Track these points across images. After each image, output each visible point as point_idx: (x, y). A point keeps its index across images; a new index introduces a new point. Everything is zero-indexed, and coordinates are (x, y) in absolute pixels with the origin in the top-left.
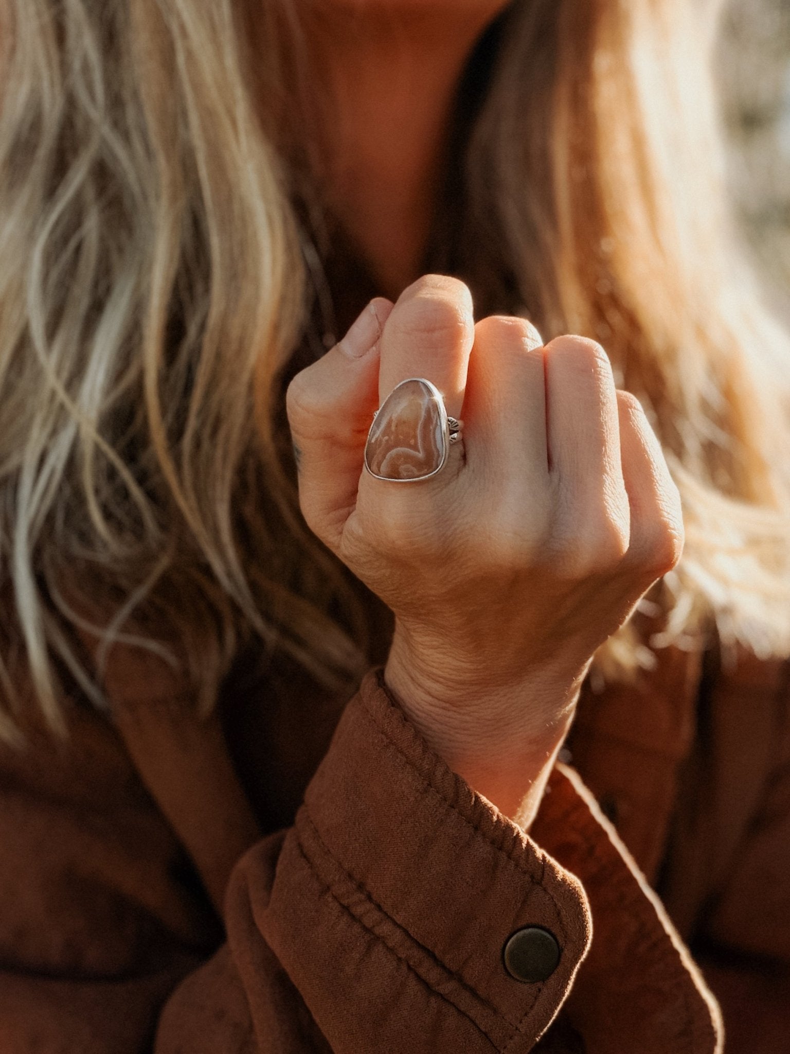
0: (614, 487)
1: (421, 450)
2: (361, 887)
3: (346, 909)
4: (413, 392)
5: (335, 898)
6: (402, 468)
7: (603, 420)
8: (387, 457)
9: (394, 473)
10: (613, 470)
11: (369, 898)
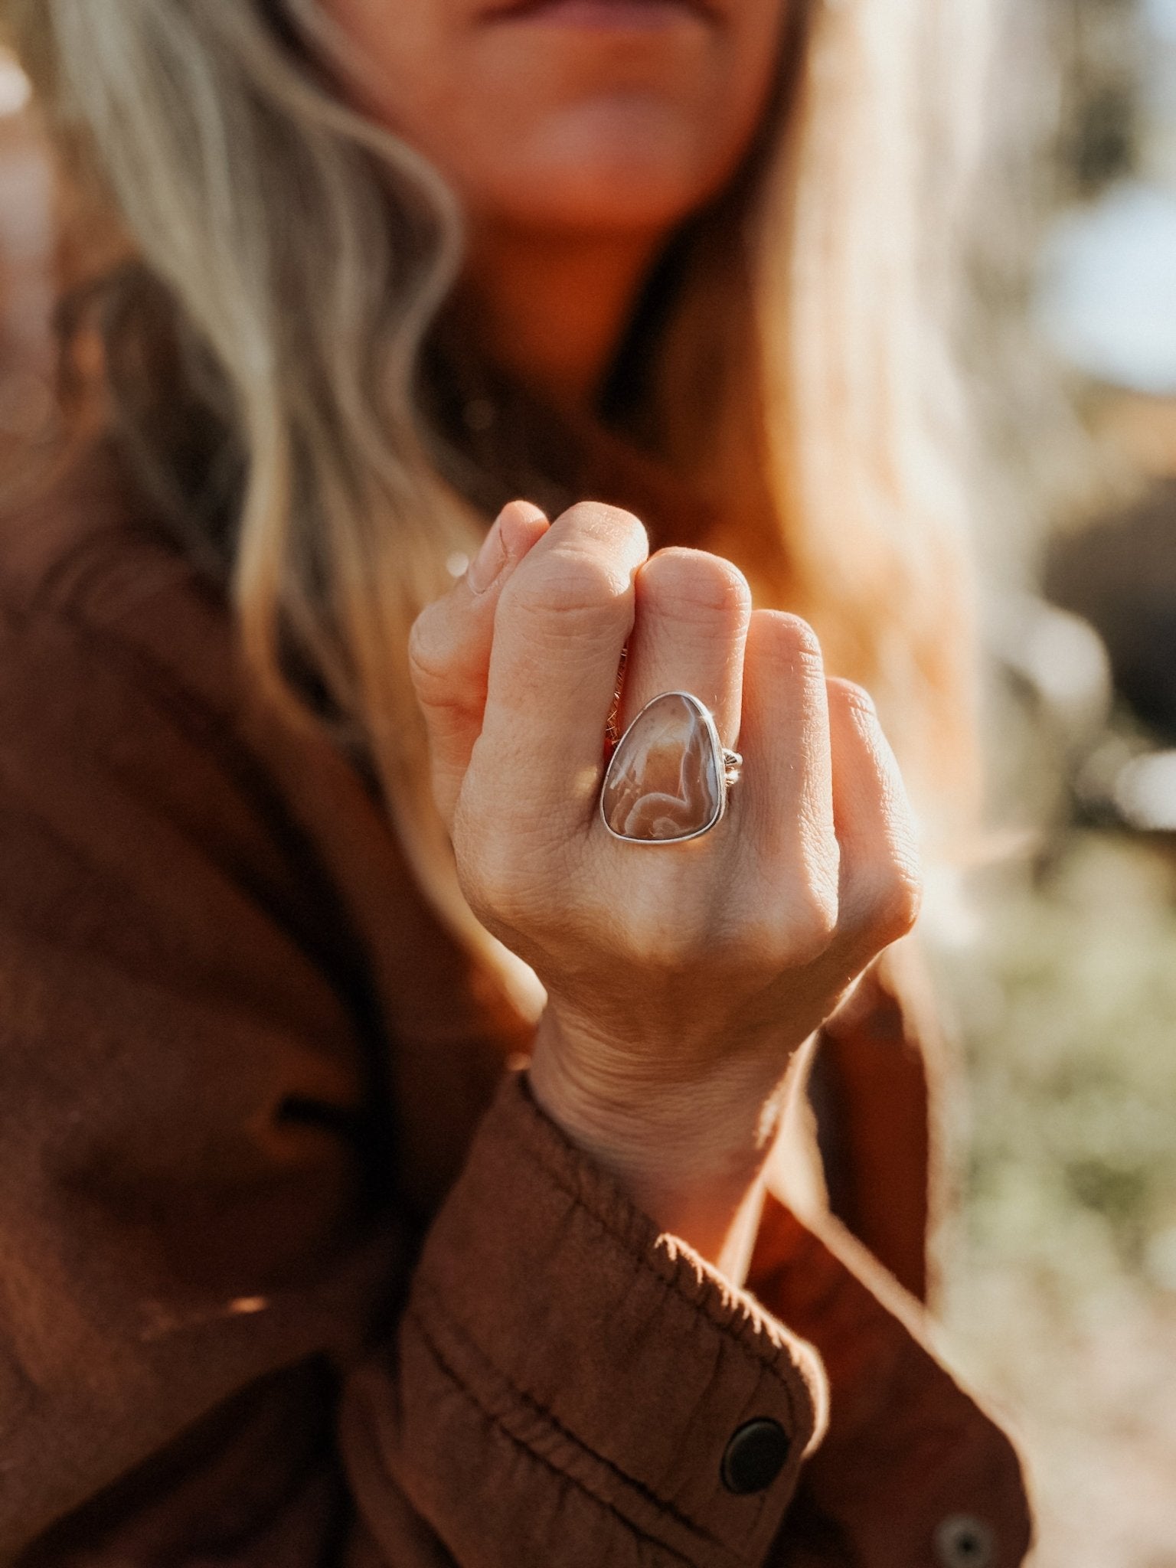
0: (818, 841)
1: (685, 797)
2: (542, 1411)
3: (521, 1446)
4: (673, 712)
5: (506, 1432)
6: (658, 823)
7: (806, 741)
8: (635, 806)
9: (644, 832)
10: (818, 815)
11: (556, 1424)
